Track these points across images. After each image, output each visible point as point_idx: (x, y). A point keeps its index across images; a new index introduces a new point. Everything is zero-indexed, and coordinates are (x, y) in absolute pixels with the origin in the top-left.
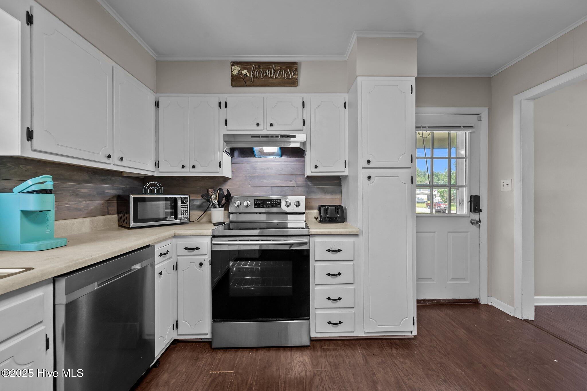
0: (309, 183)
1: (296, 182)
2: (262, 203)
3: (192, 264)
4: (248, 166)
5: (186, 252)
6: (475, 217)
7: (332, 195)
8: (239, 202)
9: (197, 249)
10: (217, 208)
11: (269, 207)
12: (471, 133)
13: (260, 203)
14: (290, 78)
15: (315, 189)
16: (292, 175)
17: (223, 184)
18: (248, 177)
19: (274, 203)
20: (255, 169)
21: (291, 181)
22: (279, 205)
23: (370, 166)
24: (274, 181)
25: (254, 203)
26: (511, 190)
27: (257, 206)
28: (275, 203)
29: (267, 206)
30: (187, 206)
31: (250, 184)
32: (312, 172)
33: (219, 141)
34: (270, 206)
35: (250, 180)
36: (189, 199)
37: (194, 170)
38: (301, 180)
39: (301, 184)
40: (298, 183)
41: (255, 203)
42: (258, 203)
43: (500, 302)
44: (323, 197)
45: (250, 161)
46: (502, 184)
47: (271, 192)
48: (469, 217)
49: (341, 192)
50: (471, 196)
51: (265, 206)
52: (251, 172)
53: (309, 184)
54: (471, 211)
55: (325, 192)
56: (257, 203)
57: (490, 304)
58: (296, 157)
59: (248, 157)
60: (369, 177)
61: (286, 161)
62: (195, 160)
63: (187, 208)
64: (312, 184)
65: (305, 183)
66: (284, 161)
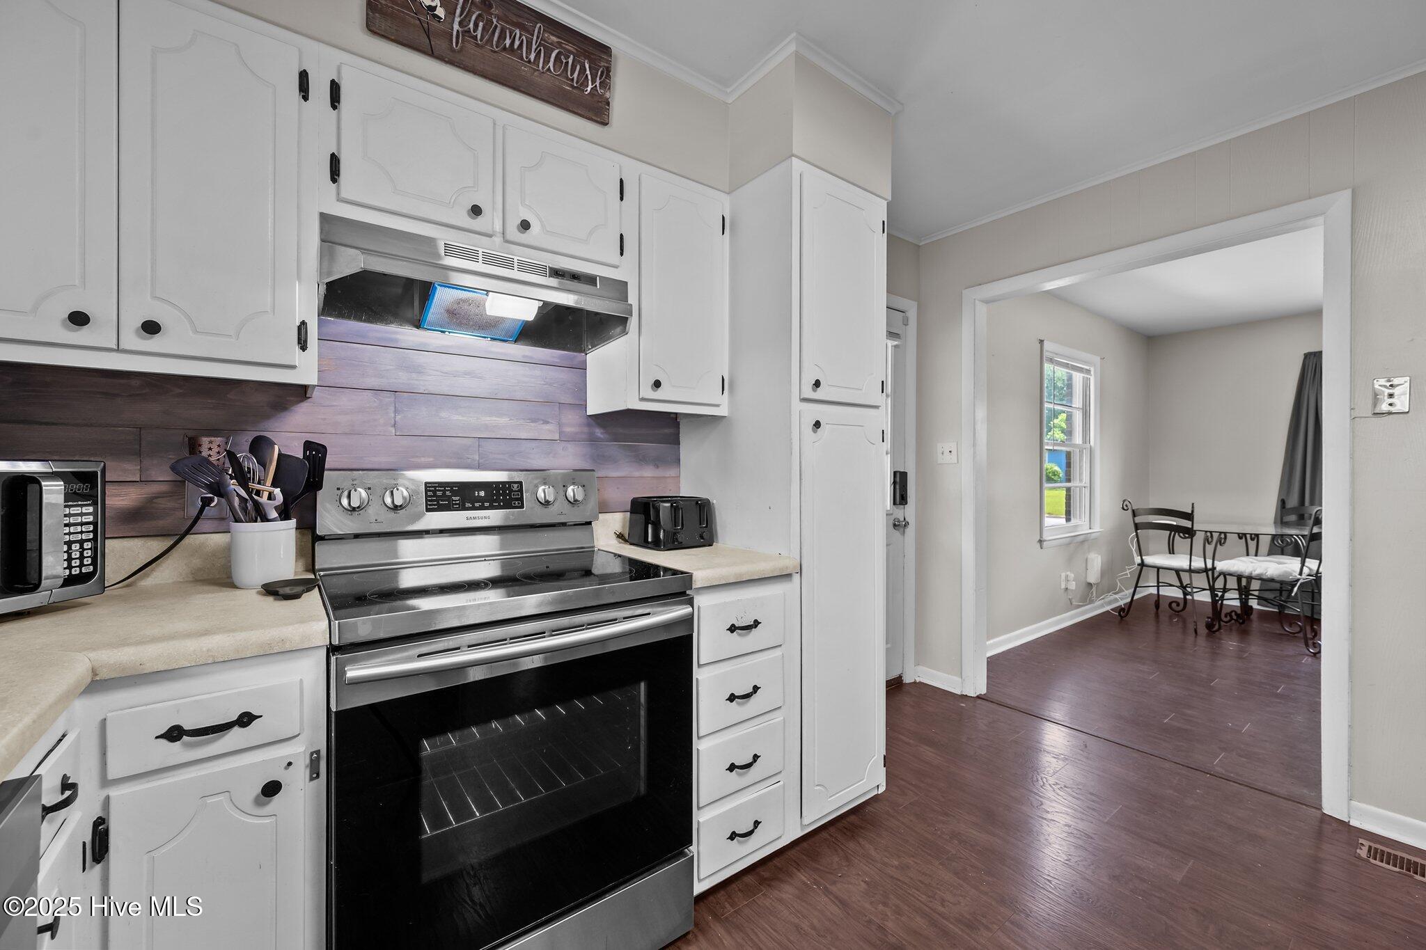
0: (599, 432)
1: (560, 425)
2: (454, 493)
3: (210, 800)
4: (387, 358)
5: (176, 752)
6: (899, 513)
7: (658, 467)
8: (364, 494)
9: (246, 719)
10: (268, 520)
11: (482, 508)
12: (896, 346)
13: (448, 493)
14: (589, 89)
15: (613, 449)
16: (547, 402)
17: (267, 417)
18: (388, 399)
19: (498, 494)
20: (418, 370)
21: (546, 422)
22: (517, 499)
23: (820, 394)
24: (488, 418)
25: (427, 496)
26: (956, 462)
27: (438, 504)
28: (504, 495)
29: (477, 505)
30: (91, 519)
31: (394, 425)
32: (643, 399)
33: (298, 236)
34: (487, 504)
35: (395, 412)
36: (104, 482)
37: (153, 344)
38: (572, 423)
39: (577, 433)
40: (568, 429)
41: (429, 493)
42: (439, 493)
43: (935, 672)
44: (637, 474)
45: (396, 341)
46: (940, 451)
47: (477, 457)
48: (892, 514)
49: (677, 461)
50: (895, 473)
51: (468, 505)
52: (401, 379)
53: (599, 435)
54: (895, 503)
55: (641, 459)
56: (435, 495)
57: (918, 680)
58: (559, 349)
59: (387, 322)
60: (817, 425)
61: (531, 358)
62: (155, 298)
63: (91, 528)
64: (607, 436)
65: (586, 429)
66: (524, 356)
